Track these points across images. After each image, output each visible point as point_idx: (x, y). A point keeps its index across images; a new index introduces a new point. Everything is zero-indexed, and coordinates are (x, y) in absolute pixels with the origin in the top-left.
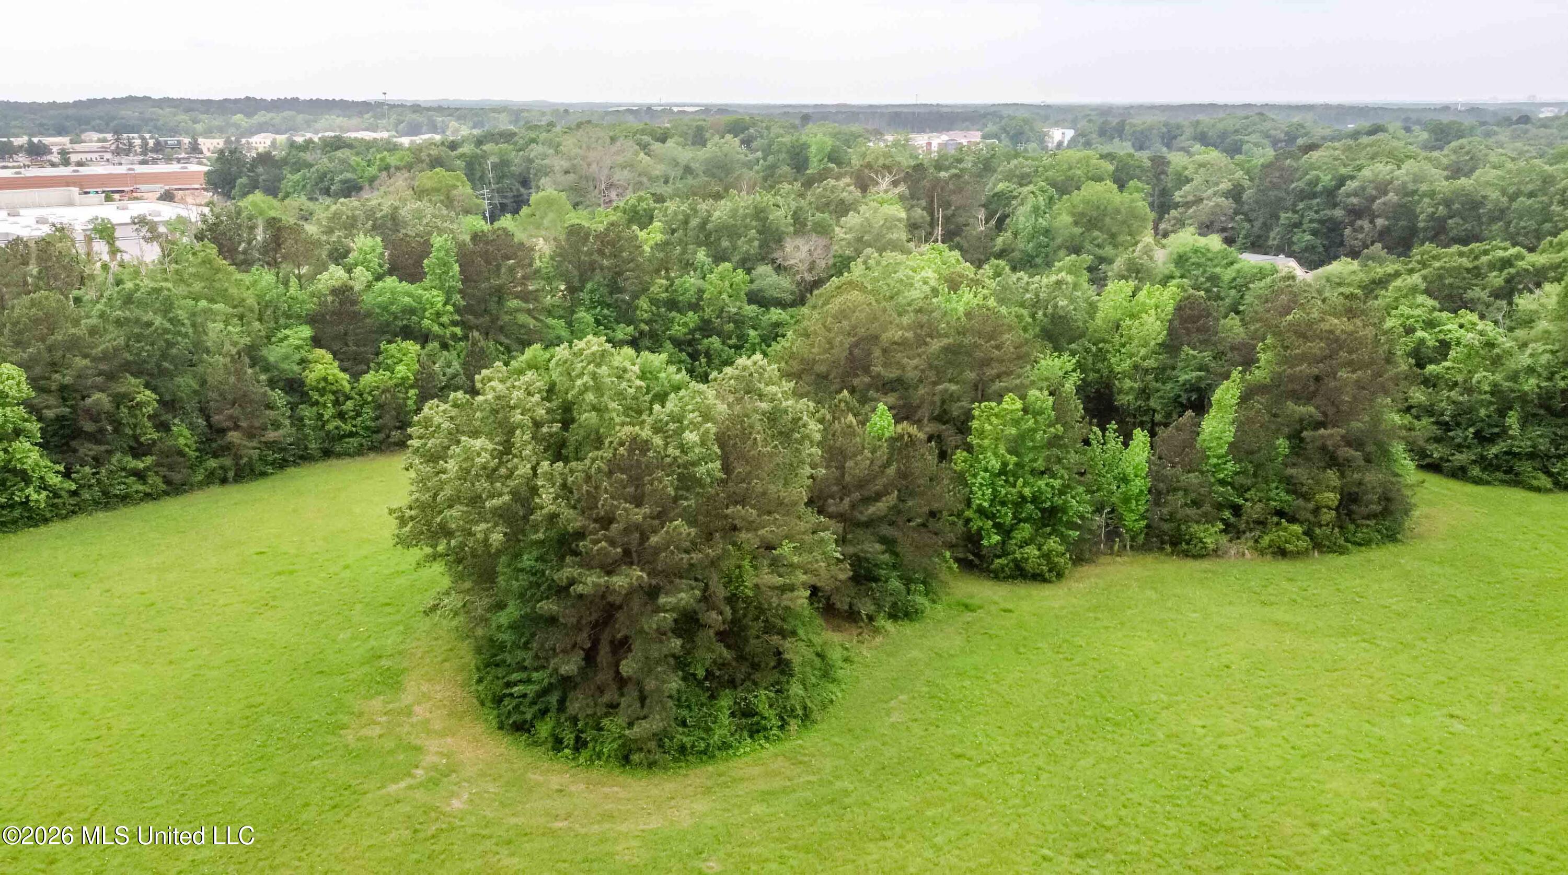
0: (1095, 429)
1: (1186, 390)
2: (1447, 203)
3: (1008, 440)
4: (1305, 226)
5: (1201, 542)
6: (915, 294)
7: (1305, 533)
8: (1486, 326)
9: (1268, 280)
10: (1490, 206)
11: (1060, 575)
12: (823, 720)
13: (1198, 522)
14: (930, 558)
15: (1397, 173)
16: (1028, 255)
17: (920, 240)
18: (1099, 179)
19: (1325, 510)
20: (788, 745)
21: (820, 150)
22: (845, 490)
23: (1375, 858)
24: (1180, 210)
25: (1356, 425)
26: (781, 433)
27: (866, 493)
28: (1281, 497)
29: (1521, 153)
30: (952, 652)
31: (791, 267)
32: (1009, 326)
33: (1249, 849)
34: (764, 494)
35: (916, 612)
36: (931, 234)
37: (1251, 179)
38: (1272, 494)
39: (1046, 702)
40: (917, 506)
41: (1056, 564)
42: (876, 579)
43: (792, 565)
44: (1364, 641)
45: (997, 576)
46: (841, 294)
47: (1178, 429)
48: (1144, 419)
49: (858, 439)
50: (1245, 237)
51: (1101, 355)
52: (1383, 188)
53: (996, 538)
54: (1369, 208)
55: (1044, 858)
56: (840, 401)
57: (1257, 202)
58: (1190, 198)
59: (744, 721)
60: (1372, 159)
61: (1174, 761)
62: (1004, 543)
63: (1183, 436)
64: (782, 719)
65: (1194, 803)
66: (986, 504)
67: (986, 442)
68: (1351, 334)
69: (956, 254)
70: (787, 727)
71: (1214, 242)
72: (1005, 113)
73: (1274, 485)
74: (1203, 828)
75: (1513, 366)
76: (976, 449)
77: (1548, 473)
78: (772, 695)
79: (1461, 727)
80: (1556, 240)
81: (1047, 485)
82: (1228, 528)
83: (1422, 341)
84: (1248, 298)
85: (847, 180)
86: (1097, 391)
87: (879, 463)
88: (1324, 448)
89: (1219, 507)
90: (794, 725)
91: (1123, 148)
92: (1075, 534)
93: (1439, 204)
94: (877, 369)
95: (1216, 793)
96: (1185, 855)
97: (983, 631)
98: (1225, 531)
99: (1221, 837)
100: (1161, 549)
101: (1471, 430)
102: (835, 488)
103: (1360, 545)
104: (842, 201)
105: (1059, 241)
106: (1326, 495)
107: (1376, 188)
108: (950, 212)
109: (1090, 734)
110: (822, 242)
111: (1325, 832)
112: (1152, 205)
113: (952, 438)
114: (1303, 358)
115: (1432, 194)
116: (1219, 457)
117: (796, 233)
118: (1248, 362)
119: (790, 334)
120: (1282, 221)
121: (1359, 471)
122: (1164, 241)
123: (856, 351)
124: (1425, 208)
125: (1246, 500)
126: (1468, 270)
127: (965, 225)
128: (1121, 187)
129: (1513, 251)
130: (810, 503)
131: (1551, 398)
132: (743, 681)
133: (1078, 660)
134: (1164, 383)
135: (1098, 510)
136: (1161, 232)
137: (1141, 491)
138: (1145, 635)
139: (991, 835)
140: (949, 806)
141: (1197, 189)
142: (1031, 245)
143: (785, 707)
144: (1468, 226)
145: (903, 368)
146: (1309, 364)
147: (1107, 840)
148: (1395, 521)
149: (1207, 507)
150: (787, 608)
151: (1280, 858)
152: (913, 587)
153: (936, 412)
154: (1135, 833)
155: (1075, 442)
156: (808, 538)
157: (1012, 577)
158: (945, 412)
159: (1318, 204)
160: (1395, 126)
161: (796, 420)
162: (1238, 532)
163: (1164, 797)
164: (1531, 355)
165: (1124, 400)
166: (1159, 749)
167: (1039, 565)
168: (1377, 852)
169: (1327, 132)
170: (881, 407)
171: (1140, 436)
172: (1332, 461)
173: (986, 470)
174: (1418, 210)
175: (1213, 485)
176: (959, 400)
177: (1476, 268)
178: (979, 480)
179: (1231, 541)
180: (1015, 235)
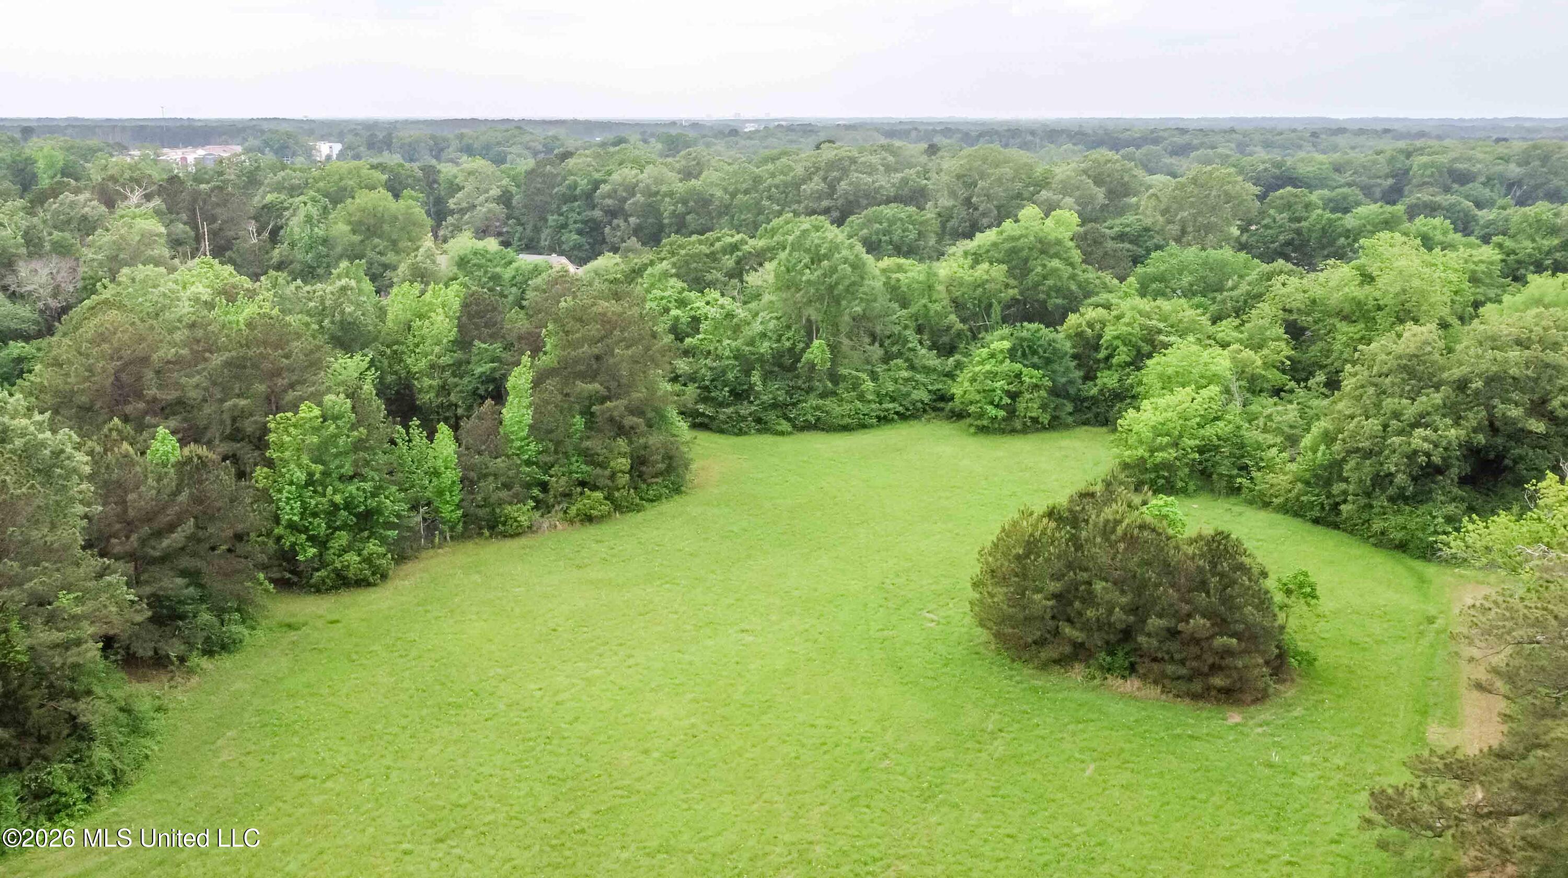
0: (399, 427)
1: (483, 383)
2: (685, 202)
3: (311, 451)
4: (571, 227)
5: (516, 521)
6: (185, 308)
7: (606, 498)
8: (726, 301)
9: (544, 275)
10: (717, 203)
11: (384, 577)
12: (139, 780)
13: (510, 503)
14: (242, 583)
15: (641, 176)
16: (310, 267)
17: (185, 255)
18: (372, 188)
19: (620, 475)
20: (98, 817)
21: (51, 165)
22: (130, 526)
23: (699, 765)
24: (456, 216)
25: (635, 395)
26: (38, 471)
27: (156, 525)
28: (582, 469)
29: (735, 160)
30: (280, 675)
31: (30, 293)
32: (297, 333)
33: (594, 788)
34: (27, 542)
35: (234, 642)
36: (198, 249)
37: (518, 186)
38: (574, 468)
39: (387, 702)
40: (221, 531)
41: (378, 567)
42: (182, 617)
43: (74, 617)
44: (667, 583)
45: (319, 589)
46: (96, 316)
47: (480, 418)
48: (447, 414)
49: (138, 469)
50: (520, 240)
51: (397, 357)
52: (631, 190)
53: (312, 551)
54: (622, 209)
55: (405, 853)
56: (110, 430)
57: (525, 206)
58: (464, 205)
59: (37, 804)
60: (620, 164)
61: (516, 728)
62: (321, 555)
63: (487, 424)
64: (87, 790)
65: (542, 761)
66: (296, 518)
67: (287, 454)
68: (620, 315)
69: (229, 268)
70: (94, 797)
71: (492, 244)
72: (265, 126)
73: (574, 459)
74: (552, 781)
75: (750, 333)
76: (277, 462)
77: (788, 419)
78: (70, 766)
79: (751, 638)
80: (769, 227)
81: (358, 489)
82: (539, 504)
83: (677, 318)
84: (530, 294)
85: (87, 195)
86: (397, 392)
87: (168, 491)
88: (611, 420)
89: (528, 486)
90: (102, 793)
91: (393, 159)
92: (393, 534)
93: (677, 202)
94: (152, 392)
95: (560, 746)
96: (539, 810)
97: (309, 647)
98: (536, 508)
99: (570, 784)
100: (480, 534)
101: (727, 389)
102: (118, 526)
103: (652, 501)
104: (84, 218)
105: (339, 249)
106: (619, 460)
107: (625, 190)
108: (216, 226)
109: (434, 722)
110: (66, 264)
111: (656, 755)
112: (428, 213)
113: (248, 454)
114: (584, 339)
115: (671, 194)
116: (522, 439)
117: (30, 255)
118: (537, 349)
119: (38, 368)
120: (550, 223)
121: (644, 436)
122: (445, 246)
123: (124, 377)
124: (667, 208)
125: (551, 476)
126: (707, 256)
127: (235, 239)
128: (397, 196)
129: (738, 237)
130: (87, 546)
131: (782, 356)
132: (30, 759)
133: (414, 653)
134: (461, 378)
135: (414, 508)
136: (440, 238)
137: (454, 482)
138: (474, 617)
139: (346, 846)
140: (297, 830)
141: (469, 195)
142: (310, 255)
143: (89, 777)
144: (702, 221)
145: (182, 388)
146: (590, 346)
147: (464, 817)
148: (678, 476)
149: (517, 488)
150: (75, 666)
151: (622, 788)
152: (226, 617)
153: (228, 431)
154: (490, 804)
155: (382, 443)
156: (91, 584)
157: (335, 588)
158: (238, 430)
159: (579, 207)
160: (634, 138)
161: (57, 454)
162: (548, 507)
163: (513, 762)
164: (762, 323)
165: (426, 398)
166: (503, 720)
167: (361, 571)
168: (700, 760)
169: (579, 143)
170: (162, 431)
171: (444, 430)
172: (621, 430)
173: (291, 483)
174: (662, 209)
175: (520, 465)
176: (251, 415)
177: (713, 253)
178: (285, 494)
179: (542, 516)
180: (292, 245)
